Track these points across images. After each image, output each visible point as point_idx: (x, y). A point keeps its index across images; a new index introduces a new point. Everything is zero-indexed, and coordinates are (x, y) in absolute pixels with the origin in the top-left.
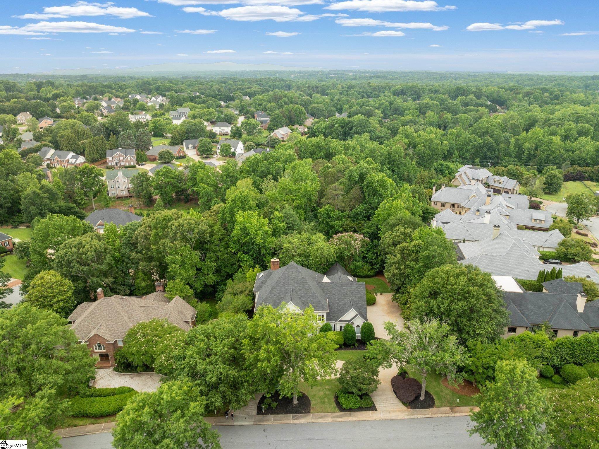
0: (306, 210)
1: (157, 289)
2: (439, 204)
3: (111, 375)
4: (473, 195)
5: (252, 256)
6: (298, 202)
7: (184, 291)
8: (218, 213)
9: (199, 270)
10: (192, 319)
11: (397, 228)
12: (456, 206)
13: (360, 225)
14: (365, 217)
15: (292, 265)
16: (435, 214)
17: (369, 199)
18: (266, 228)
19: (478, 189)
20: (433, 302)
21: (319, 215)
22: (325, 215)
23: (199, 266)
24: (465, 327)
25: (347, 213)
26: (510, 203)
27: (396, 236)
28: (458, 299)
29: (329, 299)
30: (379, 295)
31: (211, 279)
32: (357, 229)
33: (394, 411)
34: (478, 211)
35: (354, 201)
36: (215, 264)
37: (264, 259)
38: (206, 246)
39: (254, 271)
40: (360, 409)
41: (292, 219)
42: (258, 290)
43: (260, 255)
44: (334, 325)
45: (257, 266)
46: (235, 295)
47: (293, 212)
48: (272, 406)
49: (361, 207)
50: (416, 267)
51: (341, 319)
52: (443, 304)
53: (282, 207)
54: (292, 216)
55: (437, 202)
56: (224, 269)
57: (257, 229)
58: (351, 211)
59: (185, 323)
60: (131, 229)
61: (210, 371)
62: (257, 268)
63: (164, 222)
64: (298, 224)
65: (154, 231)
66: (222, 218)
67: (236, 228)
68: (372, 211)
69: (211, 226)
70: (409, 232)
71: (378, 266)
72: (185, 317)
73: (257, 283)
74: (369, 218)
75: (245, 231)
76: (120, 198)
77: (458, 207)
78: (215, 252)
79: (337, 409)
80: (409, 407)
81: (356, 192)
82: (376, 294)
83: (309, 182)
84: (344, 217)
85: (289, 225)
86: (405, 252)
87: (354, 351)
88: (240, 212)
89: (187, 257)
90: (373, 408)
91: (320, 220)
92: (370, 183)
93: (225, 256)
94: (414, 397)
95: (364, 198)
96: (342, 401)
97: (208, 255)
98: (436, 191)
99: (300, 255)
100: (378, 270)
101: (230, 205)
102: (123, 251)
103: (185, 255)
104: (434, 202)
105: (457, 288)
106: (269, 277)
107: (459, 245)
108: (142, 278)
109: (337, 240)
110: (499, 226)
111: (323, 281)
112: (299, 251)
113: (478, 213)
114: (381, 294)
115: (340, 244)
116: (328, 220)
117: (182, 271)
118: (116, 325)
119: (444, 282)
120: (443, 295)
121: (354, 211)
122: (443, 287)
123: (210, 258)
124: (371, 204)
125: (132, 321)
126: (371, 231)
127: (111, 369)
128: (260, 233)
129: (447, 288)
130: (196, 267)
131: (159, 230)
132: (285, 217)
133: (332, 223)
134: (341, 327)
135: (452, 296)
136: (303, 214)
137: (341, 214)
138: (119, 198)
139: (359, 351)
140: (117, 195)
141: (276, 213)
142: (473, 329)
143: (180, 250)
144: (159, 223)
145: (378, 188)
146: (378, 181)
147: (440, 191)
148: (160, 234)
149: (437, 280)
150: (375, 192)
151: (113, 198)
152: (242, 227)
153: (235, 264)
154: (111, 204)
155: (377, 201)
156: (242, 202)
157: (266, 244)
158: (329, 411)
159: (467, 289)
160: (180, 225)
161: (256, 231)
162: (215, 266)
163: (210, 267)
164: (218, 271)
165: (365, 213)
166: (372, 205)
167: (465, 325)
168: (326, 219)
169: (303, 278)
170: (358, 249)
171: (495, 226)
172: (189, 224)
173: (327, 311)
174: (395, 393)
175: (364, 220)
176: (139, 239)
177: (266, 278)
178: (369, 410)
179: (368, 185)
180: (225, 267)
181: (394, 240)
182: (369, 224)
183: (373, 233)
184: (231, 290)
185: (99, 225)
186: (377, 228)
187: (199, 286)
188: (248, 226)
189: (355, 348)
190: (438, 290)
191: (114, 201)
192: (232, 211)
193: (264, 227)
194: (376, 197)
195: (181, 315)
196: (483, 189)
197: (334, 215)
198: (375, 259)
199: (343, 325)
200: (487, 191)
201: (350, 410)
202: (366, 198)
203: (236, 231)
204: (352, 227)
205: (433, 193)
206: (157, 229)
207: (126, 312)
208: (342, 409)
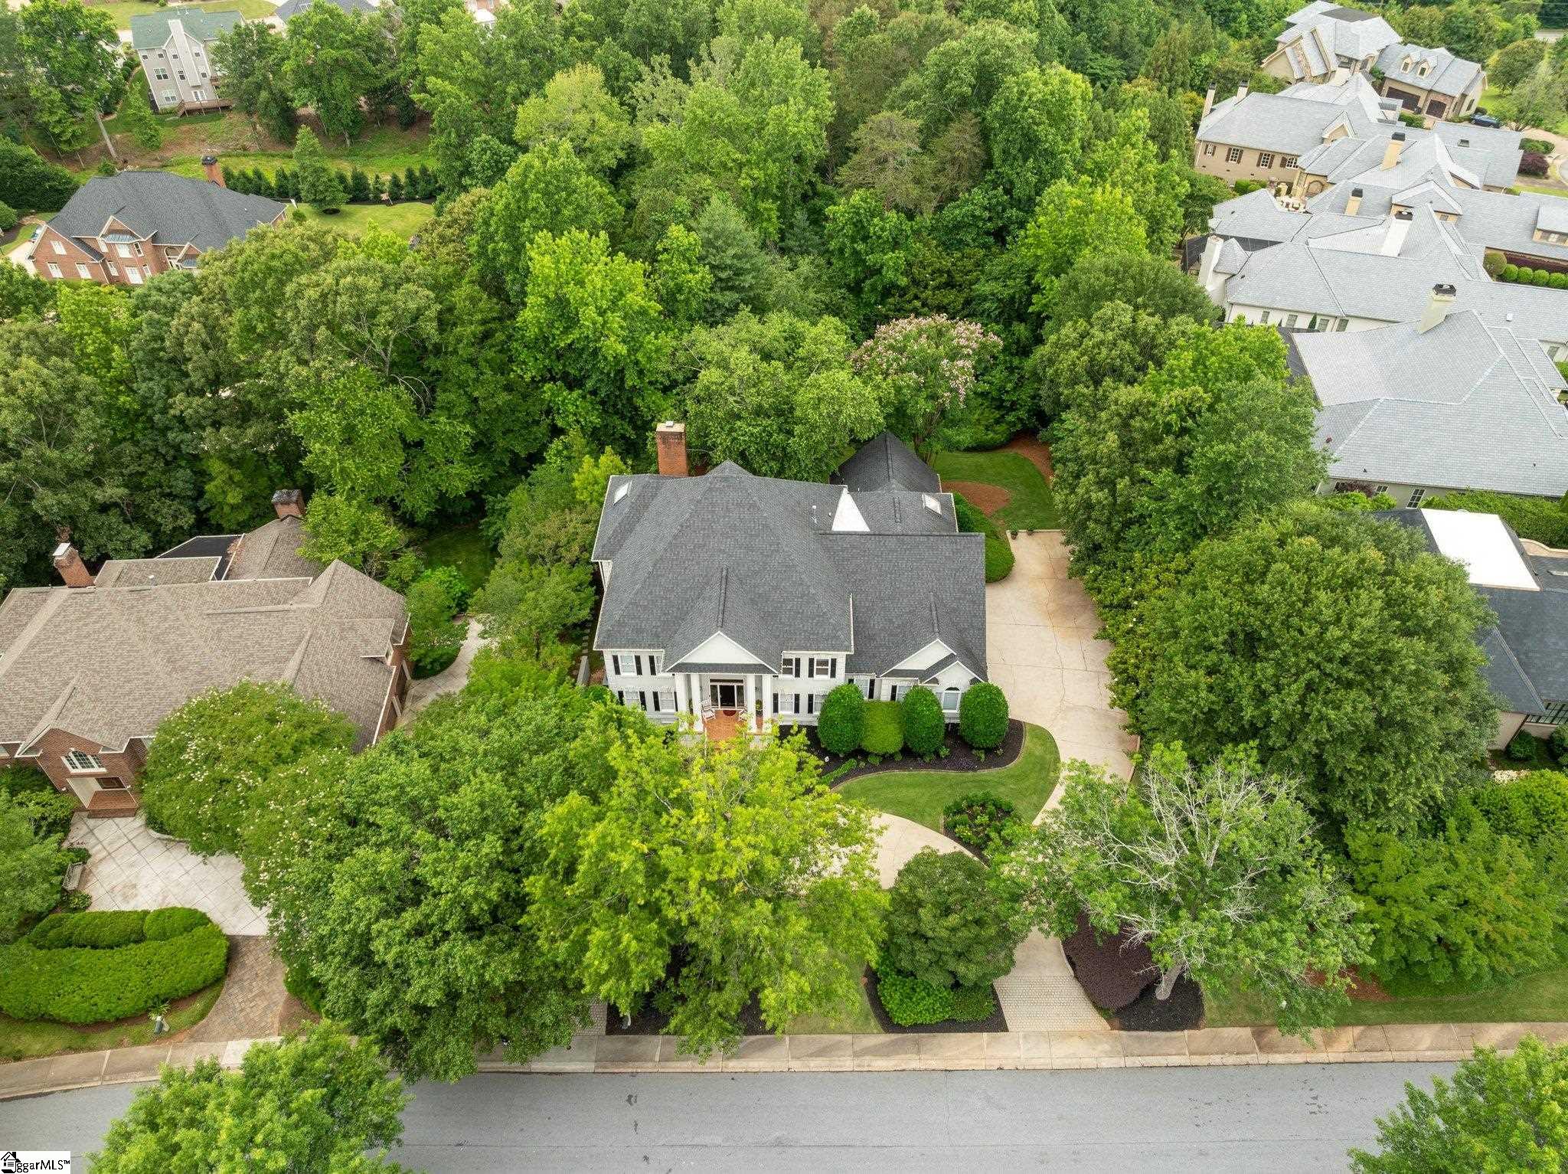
0: (783, 199)
1: (282, 511)
2: (1222, 153)
3: (140, 843)
4: (1337, 124)
5: (594, 393)
6: (756, 173)
7: (364, 534)
8: (469, 229)
9: (413, 447)
10: (393, 641)
11: (1107, 309)
12: (1277, 161)
13: (969, 264)
14: (988, 233)
15: (726, 479)
16: (1214, 202)
17: (1006, 169)
18: (636, 299)
19: (1357, 106)
20: (1239, 675)
21: (829, 225)
22: (849, 230)
23: (412, 436)
24: (1346, 776)
25: (927, 219)
26: (1462, 164)
27: (1102, 343)
28: (1338, 680)
29: (856, 594)
30: (1022, 534)
31: (460, 478)
32: (958, 278)
33: (1066, 1035)
34: (1358, 193)
35: (951, 171)
36: (468, 428)
37: (638, 402)
38: (433, 363)
39: (597, 466)
40: (950, 1026)
41: (731, 252)
42: (610, 554)
43: (621, 388)
44: (872, 682)
45: (608, 449)
46: (532, 559)
47: (735, 221)
48: (655, 1004)
49: (976, 199)
50: (1177, 495)
51: (897, 667)
52: (1279, 688)
53: (700, 202)
54: (730, 239)
55: (1215, 145)
56: (501, 443)
57: (605, 304)
58: (940, 208)
59: (368, 662)
60: (155, 307)
61: (420, 963)
62: (609, 458)
63: (271, 282)
64: (755, 269)
65: (238, 313)
66: (482, 252)
67: (530, 300)
68: (1013, 213)
69: (441, 288)
70: (1151, 328)
71: (1022, 414)
72: (366, 642)
73: (606, 529)
74: (1000, 236)
75: (563, 311)
76: (192, 114)
77: (1283, 165)
78: (462, 385)
79: (873, 1022)
80: (1117, 1022)
81: (960, 137)
82: (1015, 535)
83: (796, 104)
84: (917, 233)
85: (723, 275)
86: (1136, 423)
87: (935, 774)
88: (543, 237)
89: (362, 413)
90: (995, 1023)
91: (833, 245)
92: (1015, 108)
93: (503, 398)
94: (1136, 992)
95: (989, 164)
96: (892, 1000)
97: (442, 397)
98: (1215, 103)
99: (759, 412)
100: (1019, 426)
101: (507, 206)
102: (143, 387)
103: (357, 405)
104: (1207, 143)
105: (1341, 639)
106: (646, 506)
107: (1296, 337)
108: (224, 477)
109: (891, 354)
110: (1452, 290)
111: (837, 527)
112: (753, 399)
113: (1354, 203)
114: (1031, 532)
115: (902, 370)
116: (860, 247)
117: (349, 463)
118: (128, 687)
119: (1292, 605)
120: (1284, 654)
121: (954, 212)
122: (1286, 625)
123: (448, 409)
124: (1012, 183)
125: (183, 670)
126: (1006, 293)
127: (139, 821)
128: (615, 320)
129: (1301, 632)
130: (404, 441)
131: (255, 311)
132: (708, 243)
133: (871, 259)
134: (894, 688)
135: (1318, 666)
136: (774, 214)
137: (907, 226)
138: (190, 112)
139: (952, 773)
140: (182, 103)
141: (676, 231)
142: (1376, 785)
143: (336, 390)
144: (256, 285)
145: (1041, 131)
146: (1043, 102)
147: (1229, 103)
148: (260, 328)
149: (1263, 591)
150: (1030, 144)
151: (171, 112)
152: (552, 296)
153: (537, 423)
154: (164, 133)
155: (1034, 179)
156: (546, 193)
157: (640, 356)
158: (847, 1027)
159: (1380, 645)
160: (324, 296)
161: (602, 313)
162: (467, 434)
163: (451, 439)
164: (481, 446)
165: (990, 219)
166: (1016, 192)
167: (1349, 771)
168: (853, 240)
169: (766, 526)
170: (962, 391)
171: (1439, 289)
172: (357, 291)
173: (847, 649)
174: (1073, 964)
175: (985, 246)
176: (188, 349)
177: (640, 504)
178: (982, 1031)
179: (1005, 120)
180: (504, 433)
181: (1092, 360)
182: (998, 264)
183: (1012, 298)
184: (520, 544)
185: (111, 231)
186: (1028, 283)
187: (419, 503)
188: (572, 292)
189: (938, 762)
190: (1264, 634)
191: (175, 124)
192: (514, 228)
193: (630, 296)
194: (1030, 163)
195: (350, 635)
196: (1370, 99)
197: (883, 229)
198: (1015, 389)
199: (904, 684)
200: (1383, 106)
201: (917, 1028)
202: (997, 162)
203: (531, 315)
204: (940, 272)
205: (1206, 111)
206: (247, 308)
207: (157, 639)
208: (888, 1024)
